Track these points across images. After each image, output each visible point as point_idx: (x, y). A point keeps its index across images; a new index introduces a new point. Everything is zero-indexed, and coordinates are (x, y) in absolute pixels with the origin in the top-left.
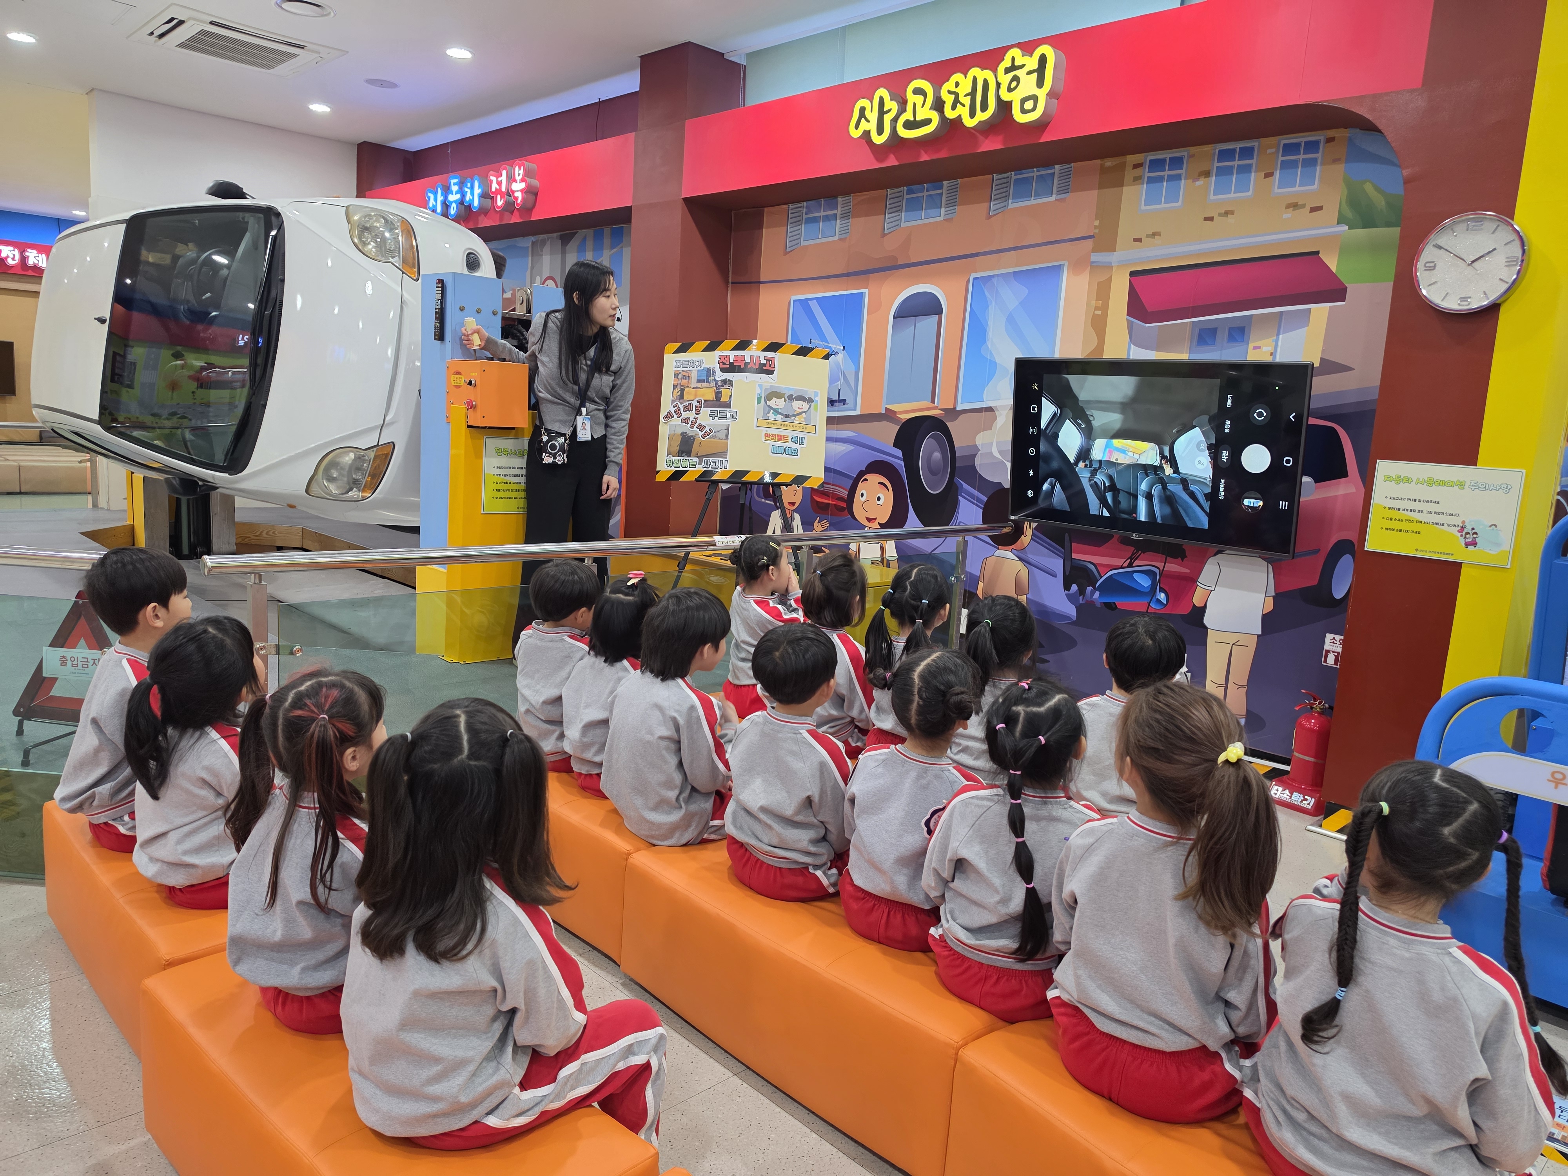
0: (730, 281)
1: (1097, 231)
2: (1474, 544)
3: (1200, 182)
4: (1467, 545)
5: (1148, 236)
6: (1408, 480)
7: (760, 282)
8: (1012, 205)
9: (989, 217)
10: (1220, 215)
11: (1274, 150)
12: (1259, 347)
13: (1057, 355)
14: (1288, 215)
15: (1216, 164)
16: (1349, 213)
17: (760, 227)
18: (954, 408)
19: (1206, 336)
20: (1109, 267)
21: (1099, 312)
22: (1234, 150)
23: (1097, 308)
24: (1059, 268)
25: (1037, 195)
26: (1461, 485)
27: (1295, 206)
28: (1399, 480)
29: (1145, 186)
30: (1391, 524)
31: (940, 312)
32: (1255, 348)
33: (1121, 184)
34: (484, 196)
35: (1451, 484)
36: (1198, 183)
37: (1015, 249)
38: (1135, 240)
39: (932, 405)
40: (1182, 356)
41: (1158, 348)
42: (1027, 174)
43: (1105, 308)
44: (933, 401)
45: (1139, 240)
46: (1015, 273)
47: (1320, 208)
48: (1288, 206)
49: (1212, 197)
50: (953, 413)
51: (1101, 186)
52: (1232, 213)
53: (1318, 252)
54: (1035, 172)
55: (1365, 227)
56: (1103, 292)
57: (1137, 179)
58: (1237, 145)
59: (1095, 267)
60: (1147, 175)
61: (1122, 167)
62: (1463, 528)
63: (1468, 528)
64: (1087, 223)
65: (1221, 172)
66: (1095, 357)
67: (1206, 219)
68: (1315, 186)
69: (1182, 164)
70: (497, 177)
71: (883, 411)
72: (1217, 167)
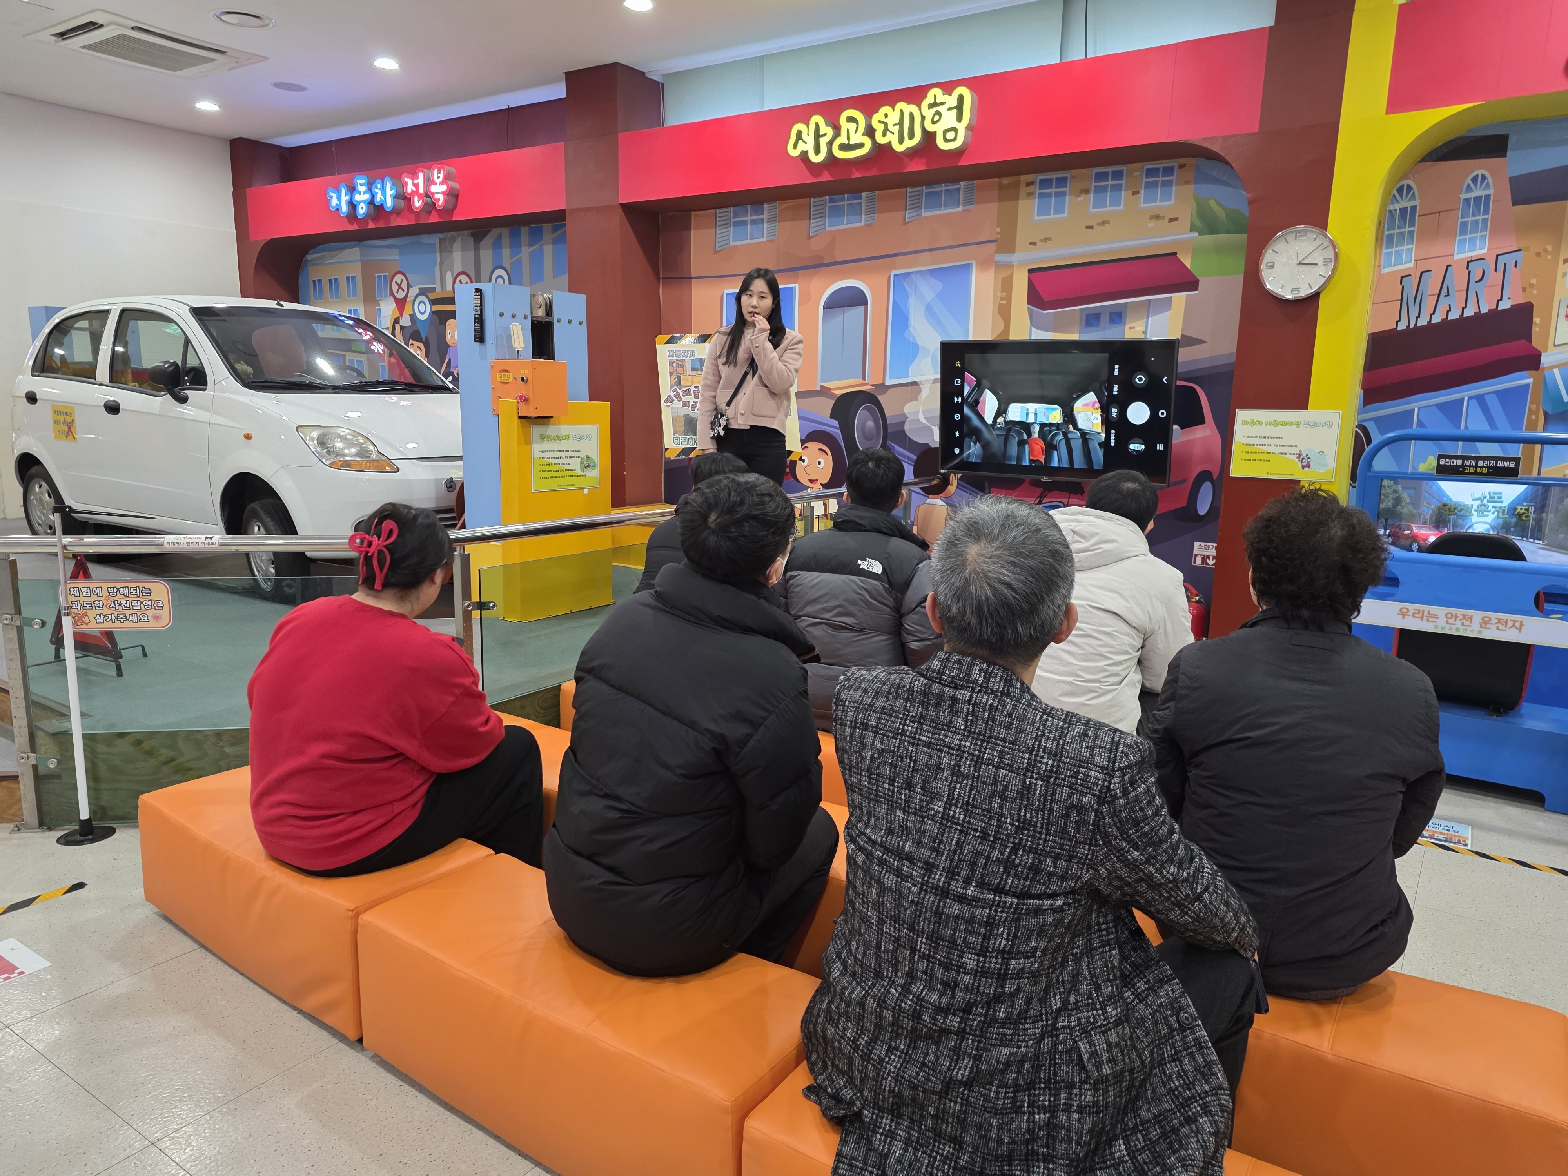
0: (661, 276)
1: (999, 236)
2: (1308, 466)
3: (1081, 199)
4: (1303, 467)
5: (1041, 241)
6: (1260, 423)
7: (691, 278)
8: (924, 214)
9: (905, 223)
10: (1098, 224)
11: (1138, 173)
12: (1134, 328)
13: (971, 338)
14: (1151, 224)
15: (1094, 184)
16: (1198, 223)
17: (689, 228)
18: (883, 384)
19: (1092, 319)
20: (1010, 266)
21: (1004, 302)
22: (1107, 173)
23: (1002, 299)
24: (968, 267)
25: (946, 206)
26: (1298, 424)
27: (1157, 217)
28: (1253, 423)
29: (1037, 200)
30: (1249, 456)
31: (865, 303)
32: (1130, 328)
33: (1017, 198)
34: (396, 197)
35: (1290, 424)
36: (1080, 199)
37: (929, 250)
38: (1031, 244)
39: (863, 382)
40: (1074, 336)
41: (1054, 330)
42: (936, 189)
43: (1009, 298)
44: (864, 378)
45: (1034, 244)
46: (931, 270)
47: (1176, 219)
48: (1152, 217)
49: (1091, 210)
50: (883, 388)
51: (1000, 200)
52: (1108, 222)
53: (1175, 254)
54: (944, 187)
55: (1210, 233)
56: (1006, 286)
57: (1030, 195)
58: (1110, 169)
59: (998, 266)
60: (1038, 191)
61: (1017, 185)
62: (1300, 455)
63: (1304, 454)
64: (990, 230)
65: (1098, 190)
66: (1002, 339)
67: (1088, 227)
68: (1172, 202)
69: (1066, 183)
70: (413, 180)
71: (819, 388)
72: (1095, 187)
